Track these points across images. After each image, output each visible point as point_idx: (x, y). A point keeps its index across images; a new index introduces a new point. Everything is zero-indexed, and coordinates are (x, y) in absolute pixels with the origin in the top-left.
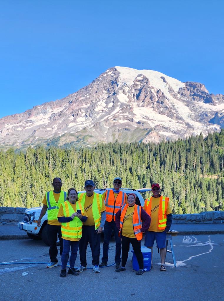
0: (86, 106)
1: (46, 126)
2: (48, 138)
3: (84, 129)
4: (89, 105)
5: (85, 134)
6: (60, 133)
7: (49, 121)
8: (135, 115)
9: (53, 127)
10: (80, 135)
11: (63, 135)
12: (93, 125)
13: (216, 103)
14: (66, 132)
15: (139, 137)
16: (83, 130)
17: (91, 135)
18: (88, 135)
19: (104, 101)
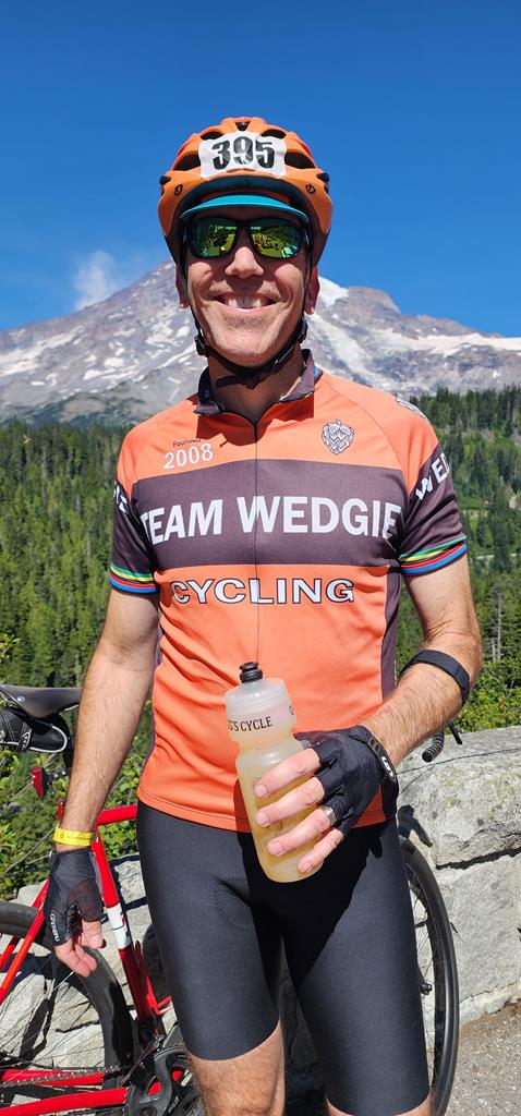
0: (127, 334)
1: (33, 378)
2: (34, 404)
3: (123, 383)
4: (132, 330)
5: (123, 396)
6: (65, 393)
7: (36, 366)
9: (48, 378)
10: (114, 399)
11: (71, 399)
12: (141, 377)
13: (418, 334)
14: (78, 390)
16: (120, 387)
17: (138, 397)
18: (131, 399)
19: (168, 323)
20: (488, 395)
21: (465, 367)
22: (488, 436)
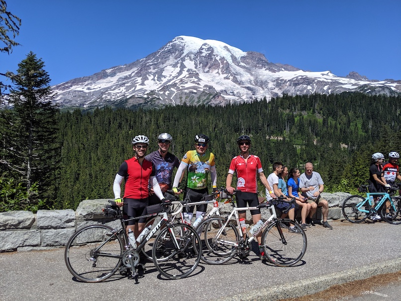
2: (115, 100)
3: (152, 91)
4: (156, 70)
5: (152, 97)
6: (128, 95)
8: (201, 80)
10: (148, 98)
11: (131, 98)
12: (160, 89)
13: (276, 71)
14: (133, 94)
15: (205, 100)
18: (156, 98)
20: (305, 96)
21: (296, 85)
22: (305, 114)
